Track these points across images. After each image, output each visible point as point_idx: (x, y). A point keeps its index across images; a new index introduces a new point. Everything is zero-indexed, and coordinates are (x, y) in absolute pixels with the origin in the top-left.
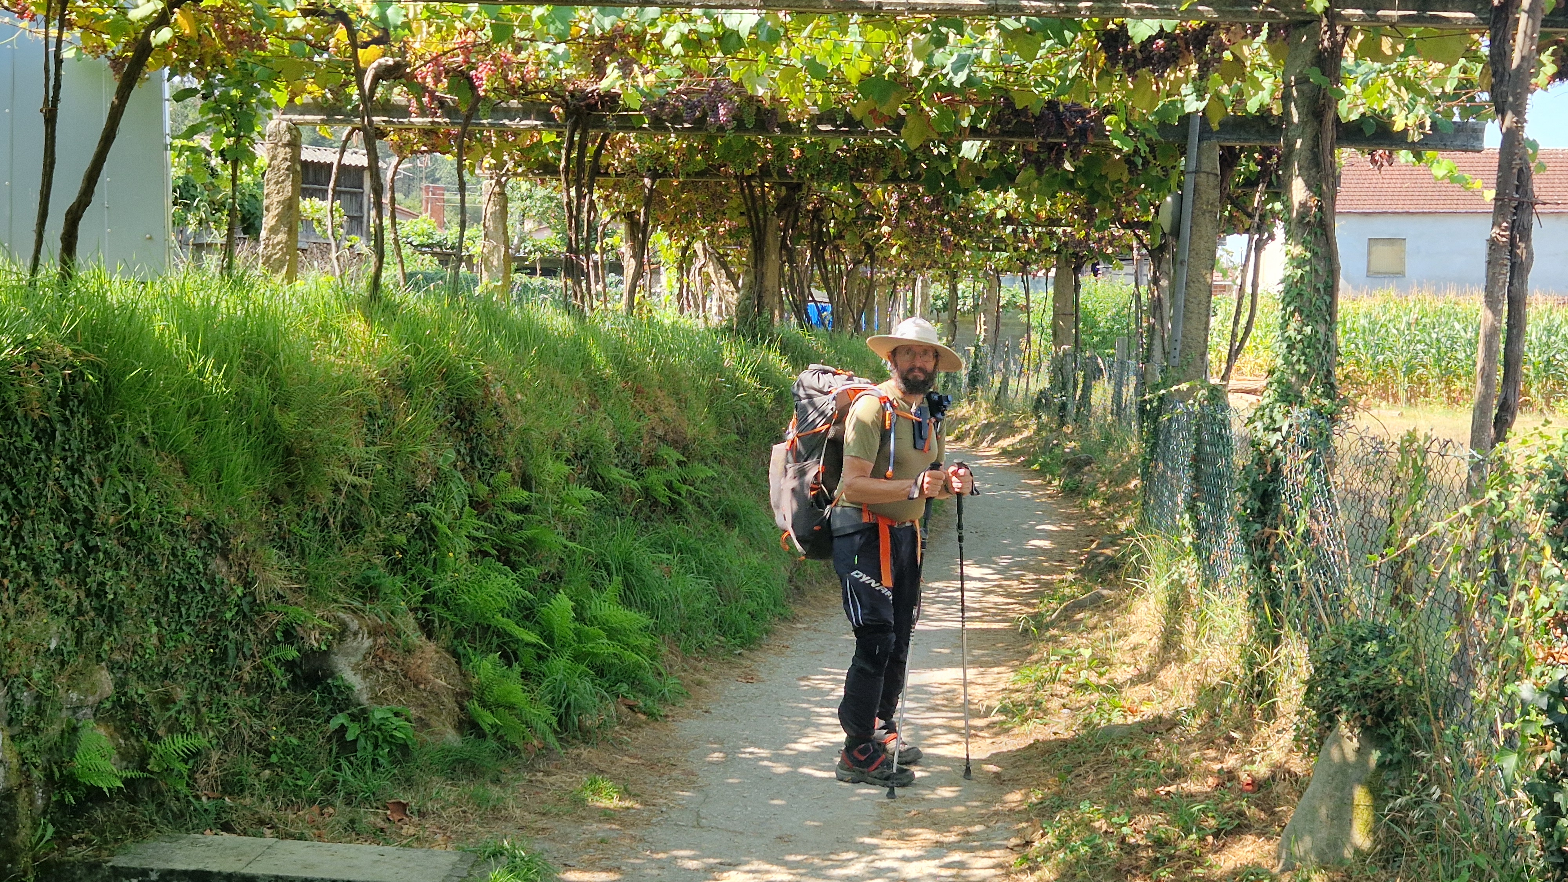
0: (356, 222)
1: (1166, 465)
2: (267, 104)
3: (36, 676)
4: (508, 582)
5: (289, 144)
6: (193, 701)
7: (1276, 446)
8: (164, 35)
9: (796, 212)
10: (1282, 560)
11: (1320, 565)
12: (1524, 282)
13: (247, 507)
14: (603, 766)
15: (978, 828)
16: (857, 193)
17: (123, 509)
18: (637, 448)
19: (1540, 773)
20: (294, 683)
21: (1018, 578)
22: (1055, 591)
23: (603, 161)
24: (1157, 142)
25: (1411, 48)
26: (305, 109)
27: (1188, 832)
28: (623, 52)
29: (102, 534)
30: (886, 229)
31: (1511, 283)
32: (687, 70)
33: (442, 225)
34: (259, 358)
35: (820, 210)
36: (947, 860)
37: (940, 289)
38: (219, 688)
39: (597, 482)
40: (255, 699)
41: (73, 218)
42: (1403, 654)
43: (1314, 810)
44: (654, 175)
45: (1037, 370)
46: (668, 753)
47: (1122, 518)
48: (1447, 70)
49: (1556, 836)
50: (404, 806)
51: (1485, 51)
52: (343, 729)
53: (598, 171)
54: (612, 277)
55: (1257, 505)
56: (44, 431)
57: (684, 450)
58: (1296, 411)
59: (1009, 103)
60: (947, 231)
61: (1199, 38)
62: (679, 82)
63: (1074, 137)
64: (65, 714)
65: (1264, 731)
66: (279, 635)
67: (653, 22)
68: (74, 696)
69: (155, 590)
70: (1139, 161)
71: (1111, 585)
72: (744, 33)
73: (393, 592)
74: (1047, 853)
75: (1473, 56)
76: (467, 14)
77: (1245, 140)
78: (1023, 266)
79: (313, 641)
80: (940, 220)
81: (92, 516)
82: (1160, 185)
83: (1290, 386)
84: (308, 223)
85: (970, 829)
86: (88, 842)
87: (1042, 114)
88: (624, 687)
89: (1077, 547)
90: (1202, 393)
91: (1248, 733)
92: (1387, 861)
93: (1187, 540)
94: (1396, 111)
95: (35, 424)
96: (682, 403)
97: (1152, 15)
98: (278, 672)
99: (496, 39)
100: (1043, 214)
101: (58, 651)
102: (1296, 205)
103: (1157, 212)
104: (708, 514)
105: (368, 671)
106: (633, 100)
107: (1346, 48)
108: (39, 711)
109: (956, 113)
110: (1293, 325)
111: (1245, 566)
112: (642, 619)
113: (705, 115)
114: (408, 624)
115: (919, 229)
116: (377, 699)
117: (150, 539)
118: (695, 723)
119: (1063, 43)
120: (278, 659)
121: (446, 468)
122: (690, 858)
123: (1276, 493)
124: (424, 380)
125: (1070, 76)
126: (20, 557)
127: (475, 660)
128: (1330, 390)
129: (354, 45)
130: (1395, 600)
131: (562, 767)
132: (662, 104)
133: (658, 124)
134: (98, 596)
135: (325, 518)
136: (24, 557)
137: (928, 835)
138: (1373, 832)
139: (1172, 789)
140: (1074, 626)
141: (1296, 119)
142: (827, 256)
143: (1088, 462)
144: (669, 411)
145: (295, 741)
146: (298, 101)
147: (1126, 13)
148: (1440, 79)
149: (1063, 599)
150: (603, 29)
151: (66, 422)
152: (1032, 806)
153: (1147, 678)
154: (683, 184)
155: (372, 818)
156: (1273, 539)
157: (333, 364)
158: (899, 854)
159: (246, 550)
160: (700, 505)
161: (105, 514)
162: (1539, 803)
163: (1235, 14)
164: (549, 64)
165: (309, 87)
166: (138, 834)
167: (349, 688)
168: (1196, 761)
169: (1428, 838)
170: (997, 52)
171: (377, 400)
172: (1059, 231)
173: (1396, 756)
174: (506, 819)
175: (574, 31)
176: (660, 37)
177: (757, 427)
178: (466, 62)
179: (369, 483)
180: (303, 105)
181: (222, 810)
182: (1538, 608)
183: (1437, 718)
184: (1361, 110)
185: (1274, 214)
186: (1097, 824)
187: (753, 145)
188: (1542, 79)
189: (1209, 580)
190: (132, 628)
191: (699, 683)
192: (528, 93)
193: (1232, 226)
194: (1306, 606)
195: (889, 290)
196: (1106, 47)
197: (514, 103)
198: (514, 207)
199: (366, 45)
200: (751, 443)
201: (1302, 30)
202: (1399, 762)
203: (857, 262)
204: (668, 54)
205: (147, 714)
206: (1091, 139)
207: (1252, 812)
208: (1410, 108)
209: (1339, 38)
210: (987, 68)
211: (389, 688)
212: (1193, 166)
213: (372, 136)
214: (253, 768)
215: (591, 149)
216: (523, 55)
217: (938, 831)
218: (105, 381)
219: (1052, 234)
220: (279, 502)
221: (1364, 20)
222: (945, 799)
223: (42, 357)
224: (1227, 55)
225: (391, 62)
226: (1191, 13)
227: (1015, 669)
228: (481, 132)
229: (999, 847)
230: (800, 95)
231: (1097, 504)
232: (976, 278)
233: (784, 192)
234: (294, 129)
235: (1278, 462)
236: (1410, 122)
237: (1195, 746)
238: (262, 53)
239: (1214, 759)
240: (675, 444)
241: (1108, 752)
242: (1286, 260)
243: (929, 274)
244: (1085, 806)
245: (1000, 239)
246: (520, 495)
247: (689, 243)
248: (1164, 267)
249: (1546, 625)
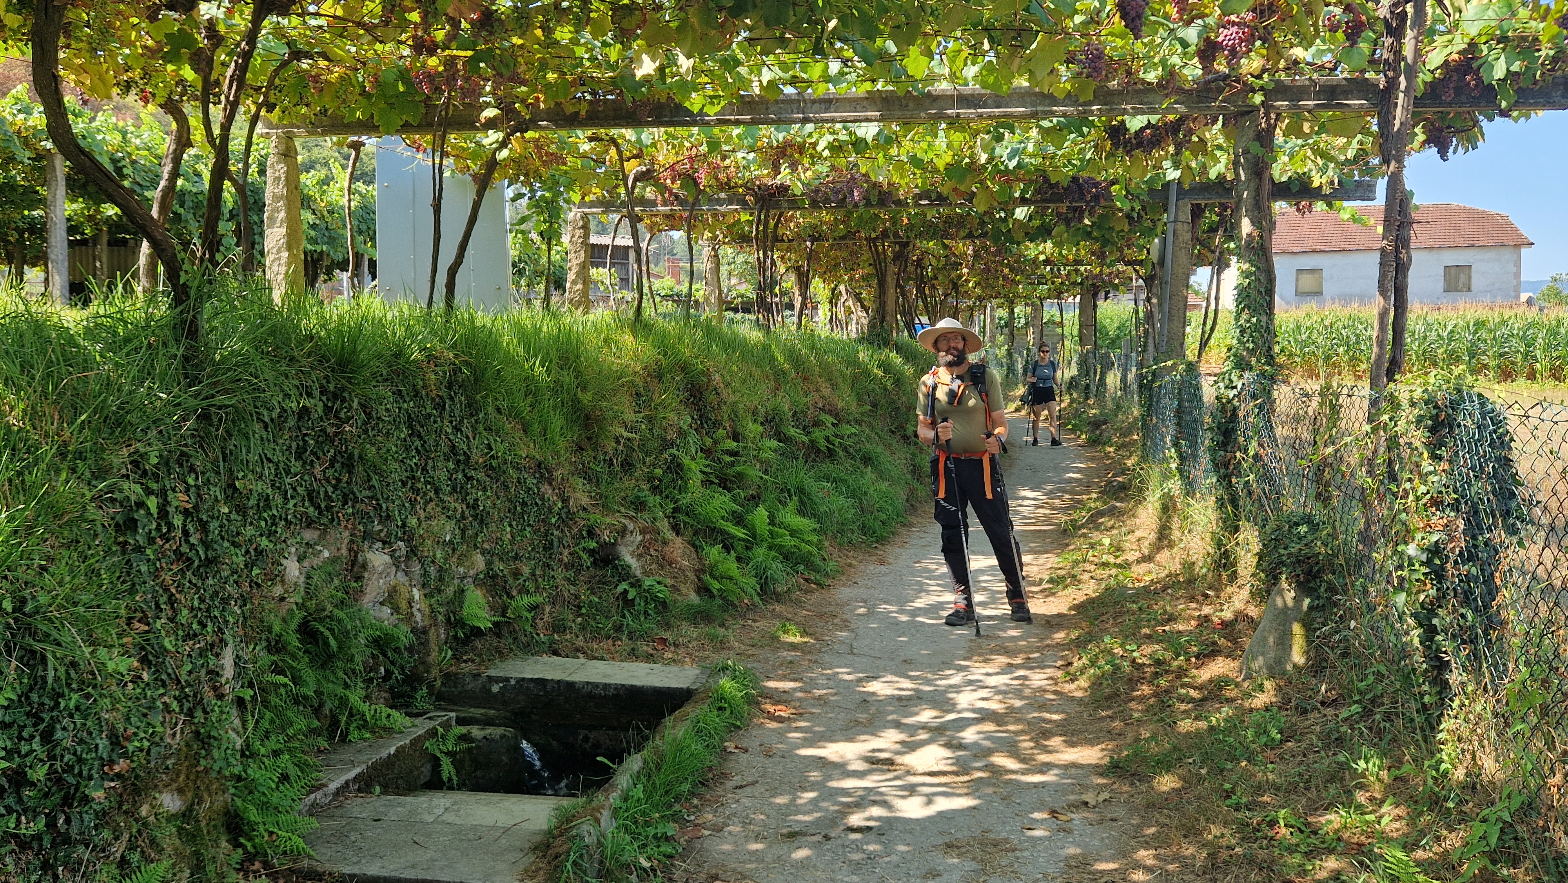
0: (624, 282)
1: (1158, 418)
2: (568, 201)
3: (438, 556)
4: (726, 499)
5: (582, 227)
6: (533, 574)
7: (1233, 399)
8: (504, 154)
9: (906, 261)
10: (1239, 475)
11: (1266, 477)
12: (1405, 277)
13: (562, 452)
14: (790, 616)
15: (1036, 655)
16: (946, 247)
17: (487, 454)
18: (805, 415)
19: (1422, 605)
20: (594, 563)
21: (1060, 498)
22: (1085, 505)
23: (780, 232)
24: (1148, 202)
25: (1323, 129)
26: (592, 205)
27: (1178, 655)
28: (791, 156)
29: (475, 469)
30: (965, 271)
31: (1396, 278)
32: (833, 168)
33: (679, 282)
34: (568, 359)
35: (922, 259)
36: (1016, 675)
37: (1003, 313)
38: (548, 566)
39: (780, 437)
40: (571, 574)
41: (453, 272)
42: (1325, 532)
43: (1265, 639)
44: (813, 240)
45: (1069, 363)
46: (832, 609)
47: (1129, 457)
48: (1349, 143)
49: (1434, 647)
50: (665, 640)
51: (1375, 128)
52: (626, 592)
53: (777, 239)
54: (787, 313)
55: (1221, 438)
56: (438, 404)
57: (836, 416)
58: (1247, 375)
59: (1046, 180)
60: (1006, 271)
61: (1174, 128)
62: (828, 176)
63: (1090, 201)
64: (456, 582)
65: (1229, 590)
66: (584, 533)
67: (810, 135)
68: (461, 570)
69: (508, 504)
70: (1135, 215)
71: (1122, 501)
72: (869, 140)
73: (655, 506)
74: (1083, 670)
75: (1365, 131)
76: (692, 136)
77: (1209, 199)
78: (1058, 295)
79: (606, 536)
80: (1002, 264)
81: (469, 457)
82: (1150, 232)
83: (1242, 358)
84: (596, 283)
85: (1031, 656)
86: (473, 661)
87: (1069, 186)
88: (802, 567)
89: (1099, 477)
90: (1182, 367)
91: (1218, 590)
92: (1316, 672)
93: (1174, 466)
94: (1313, 173)
95: (433, 400)
96: (834, 386)
97: (1143, 113)
98: (585, 556)
99: (709, 152)
100: (1071, 257)
101: (451, 542)
102: (1244, 236)
103: (1148, 253)
104: (853, 458)
105: (640, 556)
106: (798, 188)
107: (1278, 131)
108: (441, 579)
109: (1010, 188)
110: (1244, 316)
111: (1214, 480)
112: (813, 524)
113: (845, 197)
114: (664, 525)
115: (987, 270)
116: (646, 573)
117: (504, 472)
118: (848, 590)
119: (1082, 135)
120: (584, 548)
121: (685, 427)
122: (848, 673)
123: (1234, 430)
124: (670, 371)
125: (1087, 157)
126: (427, 483)
127: (707, 549)
128: (1271, 359)
129: (621, 160)
130: (1318, 496)
131: (764, 617)
132: (817, 191)
133: (815, 205)
134: (474, 508)
135: (611, 460)
136: (429, 483)
137: (1003, 660)
138: (1307, 652)
139: (1167, 628)
140: (1097, 527)
141: (1243, 178)
142: (927, 292)
143: (1105, 423)
144: (826, 391)
145: (597, 600)
146: (587, 199)
147: (1125, 112)
148: (1344, 149)
149: (1090, 509)
150: (778, 141)
151: (452, 399)
152: (1072, 641)
153: (1147, 559)
154: (832, 246)
155: (645, 648)
156: (1233, 461)
157: (613, 363)
158: (984, 671)
159: (563, 479)
160: (847, 452)
161: (477, 456)
162: (1421, 625)
163: (1199, 109)
164: (744, 167)
165: (594, 190)
166: (502, 656)
167: (629, 567)
168: (1182, 610)
169: (1345, 655)
170: (1038, 144)
171: (641, 384)
172: (1082, 269)
173: (1321, 602)
174: (729, 649)
175: (759, 144)
176: (815, 145)
177: (883, 401)
178: (691, 167)
179: (638, 437)
180: (591, 202)
181: (553, 642)
182: (1419, 493)
183: (1350, 575)
184: (1290, 174)
185: (1230, 252)
186: (1116, 651)
187: (877, 216)
188: (1416, 145)
189: (1190, 489)
190: (494, 528)
191: (850, 565)
192: (730, 188)
193: (1200, 261)
194: (1256, 505)
195: (968, 314)
196: (1111, 137)
197: (723, 195)
198: (724, 269)
199: (628, 160)
200: (879, 412)
201: (1247, 117)
202: (1324, 605)
203: (946, 295)
204: (820, 157)
205: (506, 582)
206: (1103, 203)
207: (1222, 642)
208: (1323, 170)
209: (1272, 121)
210: (1031, 156)
211: (654, 566)
212: (1172, 218)
213: (635, 220)
214: (571, 617)
215: (772, 223)
216: (727, 162)
217: (1009, 657)
218: (474, 372)
219: (1077, 271)
220: (582, 449)
221: (1290, 108)
222: (1014, 637)
223: (436, 358)
224: (1195, 139)
225: (644, 169)
226: (1169, 110)
227: (1058, 555)
228: (702, 215)
229: (1050, 667)
230: (907, 180)
231: (1112, 449)
232: (1026, 305)
233: (897, 248)
234: (585, 217)
235: (1235, 409)
236: (1324, 181)
237: (1182, 600)
238: (564, 168)
239: (1194, 609)
240: (830, 412)
241: (1122, 606)
242: (1238, 273)
243: (995, 301)
244: (1107, 639)
245: (1043, 276)
246: (732, 445)
247: (836, 286)
248: (1154, 290)
249: (1425, 505)
